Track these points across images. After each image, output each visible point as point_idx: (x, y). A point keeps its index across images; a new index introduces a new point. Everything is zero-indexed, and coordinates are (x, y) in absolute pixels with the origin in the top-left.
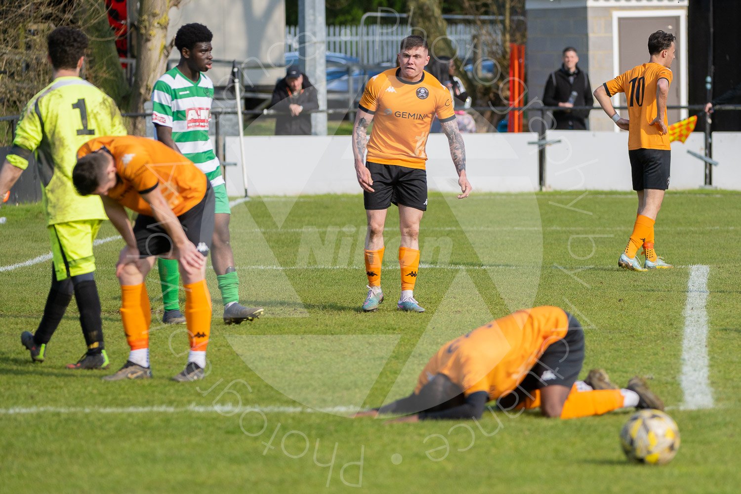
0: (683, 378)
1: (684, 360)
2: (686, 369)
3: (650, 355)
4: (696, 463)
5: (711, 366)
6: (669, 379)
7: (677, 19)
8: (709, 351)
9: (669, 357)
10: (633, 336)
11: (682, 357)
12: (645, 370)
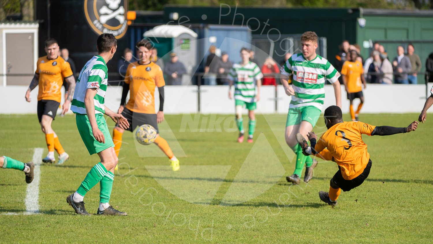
0: (26, 200)
1: (27, 192)
2: (28, 196)
3: (12, 190)
4: (29, 240)
5: (40, 195)
6: (20, 201)
7: (32, 34)
8: (40, 188)
9: (21, 191)
10: (5, 181)
11: (27, 191)
12: (9, 196)
